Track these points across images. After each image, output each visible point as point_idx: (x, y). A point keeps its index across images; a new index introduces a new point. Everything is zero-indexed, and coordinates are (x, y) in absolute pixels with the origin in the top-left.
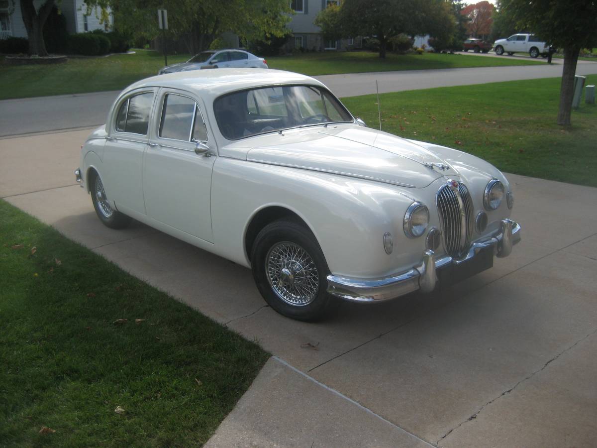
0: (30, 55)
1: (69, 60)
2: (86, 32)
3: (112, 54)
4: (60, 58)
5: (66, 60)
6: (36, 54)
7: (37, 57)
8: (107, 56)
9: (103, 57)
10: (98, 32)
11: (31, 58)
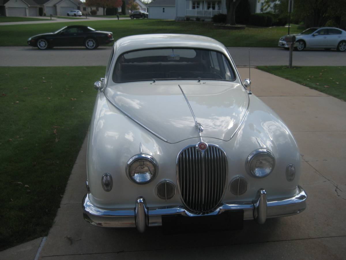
0: (226, 24)
1: (246, 28)
2: (261, 13)
3: (274, 27)
4: (242, 27)
5: (245, 28)
6: (229, 23)
7: (229, 25)
8: (270, 27)
9: (268, 28)
10: (269, 13)
11: (226, 26)
